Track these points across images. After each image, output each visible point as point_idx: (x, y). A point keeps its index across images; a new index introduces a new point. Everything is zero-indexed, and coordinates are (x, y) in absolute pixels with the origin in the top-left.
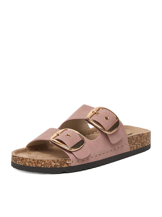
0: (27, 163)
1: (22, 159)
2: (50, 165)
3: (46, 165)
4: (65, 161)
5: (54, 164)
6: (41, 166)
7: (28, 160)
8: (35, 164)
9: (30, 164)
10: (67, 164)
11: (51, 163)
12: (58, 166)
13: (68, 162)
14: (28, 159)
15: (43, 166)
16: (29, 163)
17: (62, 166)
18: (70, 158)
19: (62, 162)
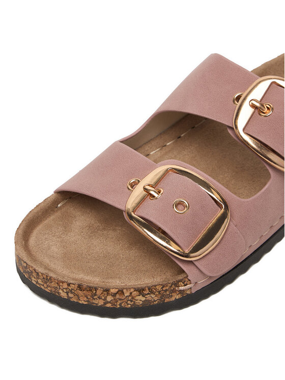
0: (61, 291)
1: (45, 277)
2: (129, 302)
3: (119, 302)
4: (173, 286)
5: (143, 299)
6: (105, 303)
7: (65, 286)
8: (85, 299)
9: (71, 295)
10: (181, 292)
11: (133, 298)
12: (155, 301)
13: (181, 288)
14: (63, 282)
15: (109, 305)
16: (67, 293)
17: (167, 300)
18: (189, 278)
19: (166, 291)
